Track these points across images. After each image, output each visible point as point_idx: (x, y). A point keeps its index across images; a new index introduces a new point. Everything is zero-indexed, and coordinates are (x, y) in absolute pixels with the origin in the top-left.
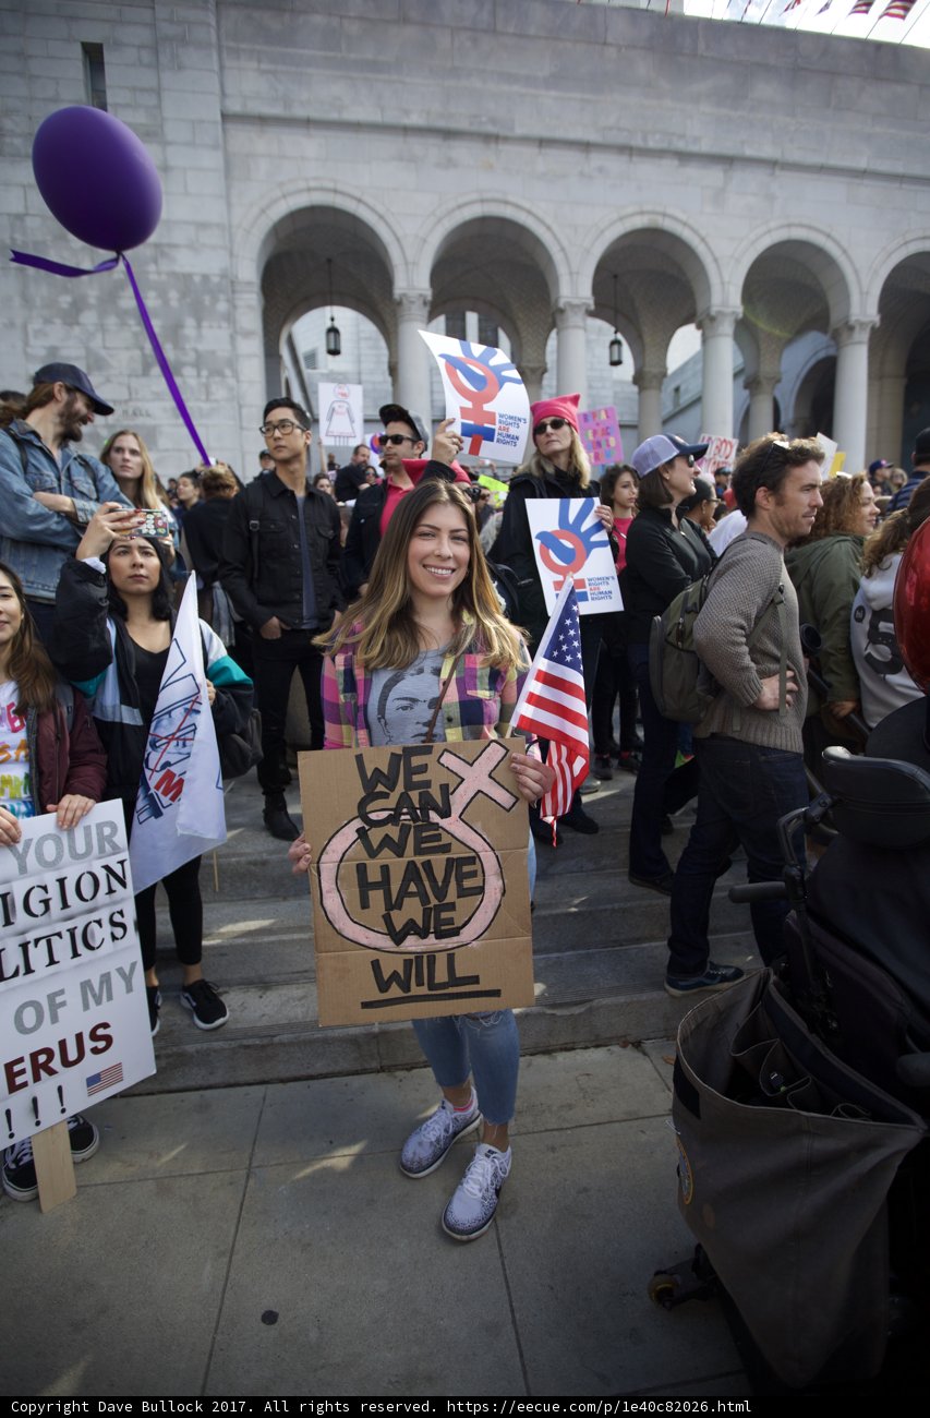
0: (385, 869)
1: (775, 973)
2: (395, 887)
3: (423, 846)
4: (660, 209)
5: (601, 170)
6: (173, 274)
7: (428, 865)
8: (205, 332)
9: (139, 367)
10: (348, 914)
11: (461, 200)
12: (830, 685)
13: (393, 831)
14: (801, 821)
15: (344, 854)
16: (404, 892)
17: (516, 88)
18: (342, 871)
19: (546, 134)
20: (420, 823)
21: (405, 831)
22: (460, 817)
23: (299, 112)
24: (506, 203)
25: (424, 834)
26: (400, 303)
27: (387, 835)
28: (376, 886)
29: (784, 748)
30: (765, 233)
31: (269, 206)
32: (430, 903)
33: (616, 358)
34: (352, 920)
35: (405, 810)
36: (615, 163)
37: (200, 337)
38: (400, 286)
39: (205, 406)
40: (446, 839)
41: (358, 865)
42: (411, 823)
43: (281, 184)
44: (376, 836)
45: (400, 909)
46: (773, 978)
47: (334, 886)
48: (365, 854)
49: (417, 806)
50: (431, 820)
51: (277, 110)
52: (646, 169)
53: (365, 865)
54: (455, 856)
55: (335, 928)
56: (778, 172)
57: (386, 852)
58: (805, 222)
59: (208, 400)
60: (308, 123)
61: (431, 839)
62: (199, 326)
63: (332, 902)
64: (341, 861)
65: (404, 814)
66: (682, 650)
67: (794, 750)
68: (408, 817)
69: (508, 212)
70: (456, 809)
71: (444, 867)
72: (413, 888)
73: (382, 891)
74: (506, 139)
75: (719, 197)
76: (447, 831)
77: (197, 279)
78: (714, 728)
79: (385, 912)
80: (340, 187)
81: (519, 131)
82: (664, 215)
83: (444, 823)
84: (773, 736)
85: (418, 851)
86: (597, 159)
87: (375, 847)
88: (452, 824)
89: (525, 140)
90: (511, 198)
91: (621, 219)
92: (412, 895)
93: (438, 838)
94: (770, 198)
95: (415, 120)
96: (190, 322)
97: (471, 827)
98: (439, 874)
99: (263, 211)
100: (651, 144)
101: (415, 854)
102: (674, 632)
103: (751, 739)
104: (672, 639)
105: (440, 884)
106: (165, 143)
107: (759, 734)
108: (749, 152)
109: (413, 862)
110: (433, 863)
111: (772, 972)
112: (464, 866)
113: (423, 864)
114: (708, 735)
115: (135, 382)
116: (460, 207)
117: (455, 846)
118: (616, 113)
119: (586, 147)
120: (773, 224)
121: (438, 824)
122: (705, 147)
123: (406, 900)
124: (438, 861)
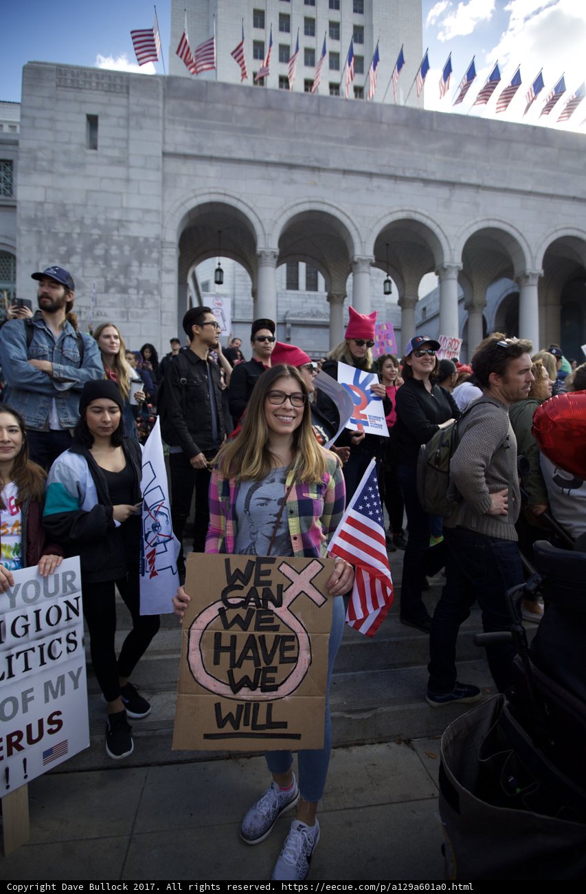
0: (234, 638)
1: (507, 699)
2: (239, 651)
3: (261, 625)
4: (412, 209)
5: (379, 187)
6: (129, 237)
7: (262, 638)
8: (144, 269)
9: (103, 289)
10: (204, 667)
11: (298, 201)
12: (530, 494)
13: (243, 613)
14: (521, 593)
15: (208, 625)
16: (244, 656)
17: (331, 144)
18: (204, 637)
19: (347, 167)
20: (261, 609)
21: (250, 613)
22: (288, 608)
23: (207, 153)
24: (324, 203)
25: (263, 617)
26: (260, 256)
27: (238, 615)
28: (226, 649)
29: (506, 538)
30: (474, 224)
31: (186, 202)
32: (260, 665)
33: (388, 290)
34: (206, 672)
35: (252, 599)
36: (387, 184)
37: (140, 272)
38: (261, 246)
39: (141, 311)
40: (277, 622)
41: (216, 633)
42: (255, 608)
43: (194, 190)
44: (231, 615)
45: (240, 668)
46: (506, 702)
47: (198, 647)
48: (222, 626)
49: (261, 597)
50: (269, 608)
51: (194, 152)
52: (404, 187)
53: (221, 633)
54: (281, 634)
55: (193, 676)
56: (481, 191)
57: (236, 626)
58: (497, 218)
59: (142, 308)
60: (211, 159)
61: (267, 621)
62: (140, 266)
63: (195, 658)
64: (205, 629)
65: (252, 602)
66: (438, 470)
67: (513, 540)
68: (254, 604)
69: (325, 208)
70: (286, 602)
71: (273, 641)
72: (250, 653)
73: (229, 653)
74: (325, 170)
75: (447, 203)
76: (277, 616)
77: (141, 240)
78: (459, 522)
79: (229, 669)
80: (228, 192)
81: (332, 166)
82: (416, 212)
83: (277, 610)
84: (499, 530)
85: (257, 628)
86: (376, 182)
87: (229, 622)
88: (282, 612)
89: (335, 170)
90: (326, 201)
91: (390, 213)
92: (249, 658)
93: (272, 620)
94: (477, 205)
95: (273, 158)
96: (135, 264)
97: (295, 616)
98: (269, 646)
99: (183, 204)
100: (408, 174)
101: (255, 630)
102: (433, 458)
103: (484, 533)
104: (432, 462)
105: (269, 652)
106: (129, 167)
107: (490, 529)
108: (463, 180)
109: (253, 635)
110: (266, 637)
111: (505, 698)
112: (287, 642)
113: (259, 637)
114: (455, 527)
115: (99, 297)
116: (297, 205)
117: (282, 626)
118: (388, 158)
119: (370, 175)
120: (478, 219)
121: (272, 611)
122: (438, 177)
123: (245, 661)
124: (270, 636)
